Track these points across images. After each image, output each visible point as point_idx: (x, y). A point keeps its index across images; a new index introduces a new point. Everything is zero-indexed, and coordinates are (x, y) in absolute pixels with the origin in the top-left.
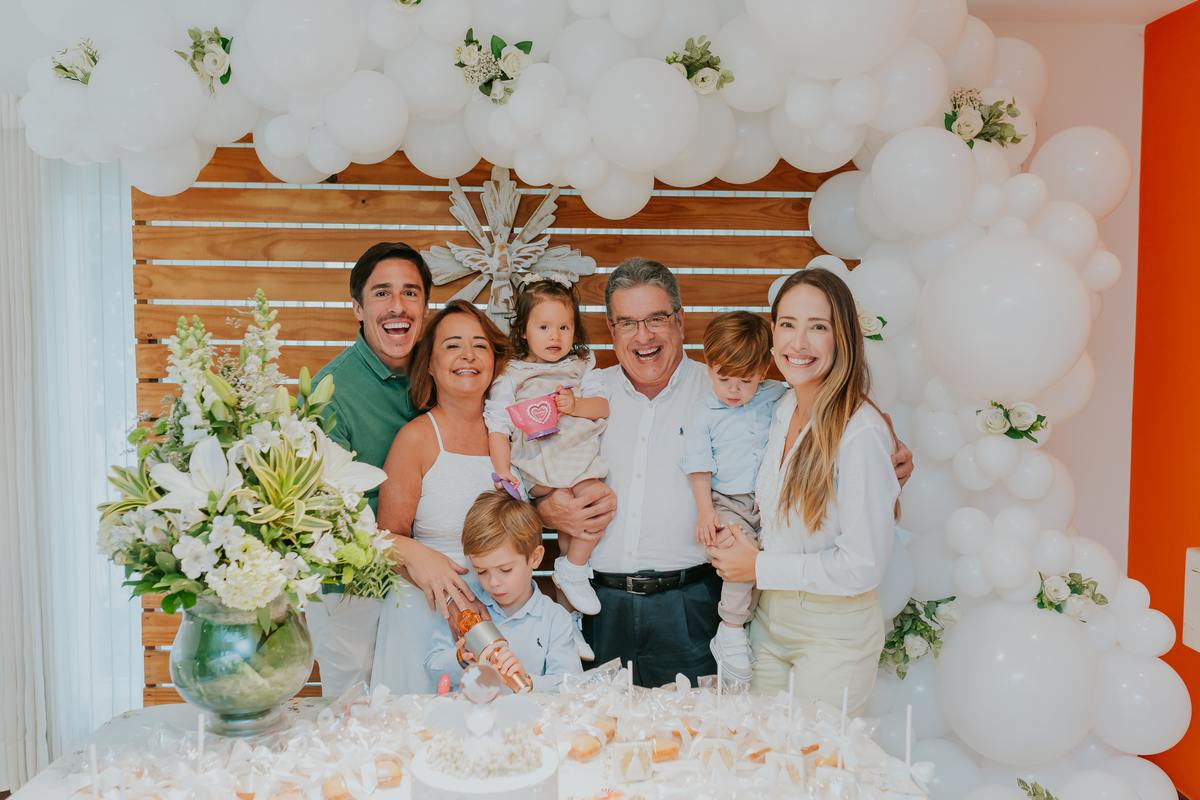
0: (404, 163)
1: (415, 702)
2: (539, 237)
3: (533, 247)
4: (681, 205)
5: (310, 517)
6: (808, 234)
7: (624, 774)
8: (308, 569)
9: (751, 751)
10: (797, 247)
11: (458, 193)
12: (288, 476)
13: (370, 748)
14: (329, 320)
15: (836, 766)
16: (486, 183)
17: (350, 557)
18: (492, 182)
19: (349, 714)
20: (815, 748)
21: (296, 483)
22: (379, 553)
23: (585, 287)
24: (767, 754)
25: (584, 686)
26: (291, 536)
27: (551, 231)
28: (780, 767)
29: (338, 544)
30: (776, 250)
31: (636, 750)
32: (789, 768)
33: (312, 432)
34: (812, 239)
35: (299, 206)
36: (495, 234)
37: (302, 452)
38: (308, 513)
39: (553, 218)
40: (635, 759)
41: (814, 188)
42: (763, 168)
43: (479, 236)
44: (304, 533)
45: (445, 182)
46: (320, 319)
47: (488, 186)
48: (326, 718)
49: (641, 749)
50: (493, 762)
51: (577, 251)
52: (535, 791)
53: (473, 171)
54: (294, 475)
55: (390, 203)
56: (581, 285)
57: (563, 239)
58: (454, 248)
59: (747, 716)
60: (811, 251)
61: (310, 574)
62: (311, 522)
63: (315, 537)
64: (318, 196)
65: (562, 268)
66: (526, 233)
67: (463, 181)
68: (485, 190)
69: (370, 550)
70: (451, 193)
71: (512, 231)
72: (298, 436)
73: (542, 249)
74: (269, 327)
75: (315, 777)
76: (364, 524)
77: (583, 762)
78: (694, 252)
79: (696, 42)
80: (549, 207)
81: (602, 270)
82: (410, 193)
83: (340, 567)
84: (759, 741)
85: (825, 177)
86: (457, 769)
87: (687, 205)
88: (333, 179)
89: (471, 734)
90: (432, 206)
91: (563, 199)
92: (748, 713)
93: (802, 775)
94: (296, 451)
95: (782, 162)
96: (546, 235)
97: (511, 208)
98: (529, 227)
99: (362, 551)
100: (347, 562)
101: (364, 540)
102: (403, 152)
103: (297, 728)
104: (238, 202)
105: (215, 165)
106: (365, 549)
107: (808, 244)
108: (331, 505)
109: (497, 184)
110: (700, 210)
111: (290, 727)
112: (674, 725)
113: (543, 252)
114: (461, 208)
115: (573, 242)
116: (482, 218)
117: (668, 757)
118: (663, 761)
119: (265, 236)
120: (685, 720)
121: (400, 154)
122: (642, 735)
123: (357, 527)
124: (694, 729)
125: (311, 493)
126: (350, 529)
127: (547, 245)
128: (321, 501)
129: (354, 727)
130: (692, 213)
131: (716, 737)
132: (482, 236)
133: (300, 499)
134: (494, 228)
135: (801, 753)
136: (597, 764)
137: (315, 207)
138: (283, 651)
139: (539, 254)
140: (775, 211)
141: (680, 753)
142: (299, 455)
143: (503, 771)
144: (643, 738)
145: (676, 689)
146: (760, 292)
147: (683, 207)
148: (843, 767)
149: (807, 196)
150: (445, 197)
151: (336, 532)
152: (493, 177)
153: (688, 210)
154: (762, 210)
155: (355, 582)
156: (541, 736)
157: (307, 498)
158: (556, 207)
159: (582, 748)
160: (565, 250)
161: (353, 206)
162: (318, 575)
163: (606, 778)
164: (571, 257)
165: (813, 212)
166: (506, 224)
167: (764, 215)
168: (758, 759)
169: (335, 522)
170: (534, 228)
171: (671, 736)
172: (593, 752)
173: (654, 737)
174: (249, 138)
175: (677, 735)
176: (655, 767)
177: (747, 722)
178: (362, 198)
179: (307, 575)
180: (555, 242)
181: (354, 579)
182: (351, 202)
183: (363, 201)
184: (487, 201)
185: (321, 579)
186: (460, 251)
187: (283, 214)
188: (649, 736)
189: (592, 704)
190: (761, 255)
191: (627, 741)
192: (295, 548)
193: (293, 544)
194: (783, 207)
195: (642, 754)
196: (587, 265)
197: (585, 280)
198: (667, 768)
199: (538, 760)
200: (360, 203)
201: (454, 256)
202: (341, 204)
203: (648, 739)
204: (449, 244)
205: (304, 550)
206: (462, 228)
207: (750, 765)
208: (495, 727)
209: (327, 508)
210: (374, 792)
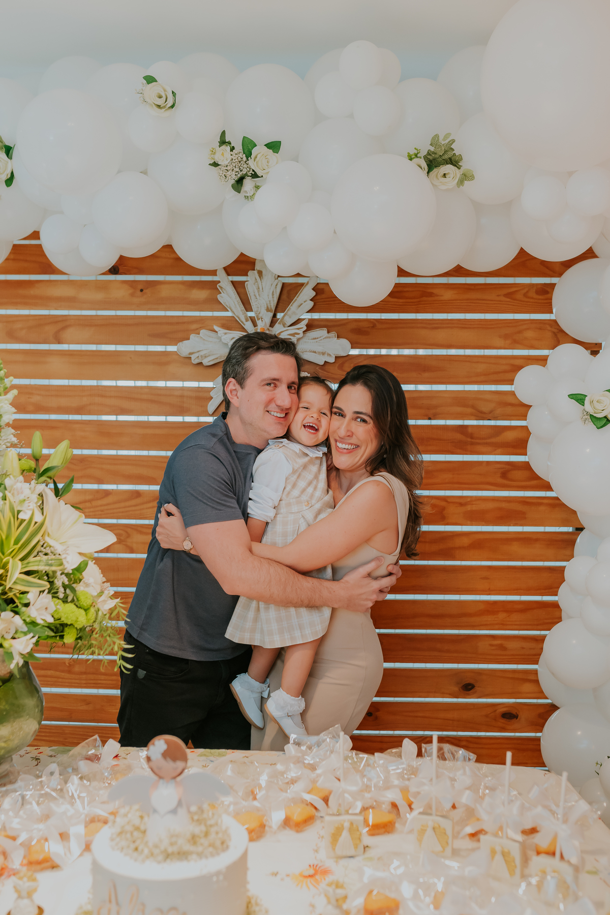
0: (173, 256)
1: (142, 760)
2: (298, 321)
3: (292, 330)
4: (429, 291)
5: (29, 578)
6: (552, 317)
7: (334, 850)
8: (25, 629)
9: (469, 830)
10: (540, 329)
11: (225, 282)
12: (8, 537)
13: (84, 808)
14: (111, 397)
15: (554, 854)
16: (250, 273)
17: (67, 618)
18: (256, 272)
19: (76, 770)
20: (534, 831)
21: (16, 543)
22: (100, 613)
23: (341, 367)
24: (482, 837)
25: (310, 748)
26: (11, 595)
27: (309, 316)
28: (493, 852)
29: (56, 605)
30: (520, 332)
31: (347, 825)
32: (505, 854)
33: (41, 495)
34: (555, 321)
35: (84, 295)
36: (258, 319)
37: (25, 513)
38: (28, 573)
39: (311, 304)
40: (345, 834)
41: (560, 275)
42: (506, 256)
43: (244, 320)
44: (23, 593)
45: (214, 273)
46: (102, 396)
47: (252, 276)
48: (52, 774)
49: (352, 824)
50: (172, 844)
51: (333, 334)
52: (215, 879)
53: (235, 262)
54: (15, 534)
55: (165, 292)
56: (337, 365)
57: (322, 323)
58: (221, 331)
59: (468, 792)
60: (554, 333)
61: (25, 634)
62: (28, 582)
63: (31, 597)
64: (101, 286)
65: (319, 349)
66: (286, 318)
67: (228, 270)
68: (250, 280)
69: (92, 610)
70: (219, 282)
71: (275, 316)
72: (22, 497)
73: (301, 332)
74: (6, 393)
75: (23, 837)
76: (87, 585)
77: (297, 831)
78: (441, 335)
79: (441, 138)
80: (307, 293)
81: (355, 352)
82: (183, 283)
83: (59, 629)
84: (478, 819)
85: (568, 264)
86: (136, 849)
87: (435, 291)
88: (114, 270)
89: (155, 811)
90: (200, 294)
91: (320, 287)
92: (468, 788)
93: (518, 861)
94: (19, 512)
95: (522, 251)
96: (304, 319)
97: (273, 294)
98: (289, 313)
99: (82, 611)
100: (65, 622)
101: (85, 602)
102: (171, 246)
103: (20, 783)
104: (33, 292)
105: (14, 260)
106: (86, 610)
107: (551, 326)
108: (51, 565)
109: (260, 273)
110: (448, 295)
111: (11, 782)
112: (392, 795)
113: (301, 335)
114: (228, 296)
115: (330, 326)
116: (246, 304)
117: (383, 830)
118: (378, 834)
119: (56, 322)
120: (405, 790)
121: (168, 248)
122: (359, 805)
123: (80, 588)
124: (412, 799)
125: (35, 553)
126: (73, 590)
127: (305, 328)
128: (40, 561)
129: (74, 784)
130: (442, 298)
131: (431, 814)
132: (247, 320)
133: (22, 560)
134: (258, 314)
135: (520, 837)
136: (312, 833)
137: (99, 296)
138: (7, 707)
139: (298, 336)
140: (519, 296)
141: (397, 825)
142: (21, 516)
143: (182, 855)
144: (358, 811)
145: (400, 756)
146: (505, 372)
147: (432, 293)
148: (562, 857)
149: (553, 282)
150: (213, 286)
151: (56, 593)
152: (257, 267)
153: (437, 296)
154: (508, 295)
155: (79, 641)
156: (256, 803)
157: (31, 559)
158: (314, 293)
159: (297, 816)
160: (322, 333)
161: (132, 295)
162: (32, 635)
163: (316, 851)
164: (328, 339)
165: (558, 298)
166: (268, 310)
167: (508, 300)
168: (475, 838)
169: (51, 583)
170: (294, 313)
171: (390, 807)
172: (308, 821)
173: (373, 808)
174: (36, 235)
175: (394, 806)
176: (367, 840)
177: (466, 798)
178: (140, 287)
179: (22, 635)
180: (311, 326)
181: (77, 639)
182: (131, 291)
183: (142, 290)
184: (251, 288)
185: (34, 640)
186: (226, 334)
187: (71, 302)
188: (366, 806)
189: (313, 768)
190: (506, 337)
191: (339, 815)
192: (17, 606)
193: (14, 602)
194: (527, 292)
195: (353, 829)
196: (342, 347)
197: (340, 361)
198: (381, 843)
199: (223, 843)
200: (139, 293)
201: (220, 338)
202: (122, 293)
203: (364, 809)
204: (216, 328)
205: (24, 609)
206: (229, 314)
207: (468, 844)
208: (180, 803)
209: (47, 568)
210: (81, 855)
